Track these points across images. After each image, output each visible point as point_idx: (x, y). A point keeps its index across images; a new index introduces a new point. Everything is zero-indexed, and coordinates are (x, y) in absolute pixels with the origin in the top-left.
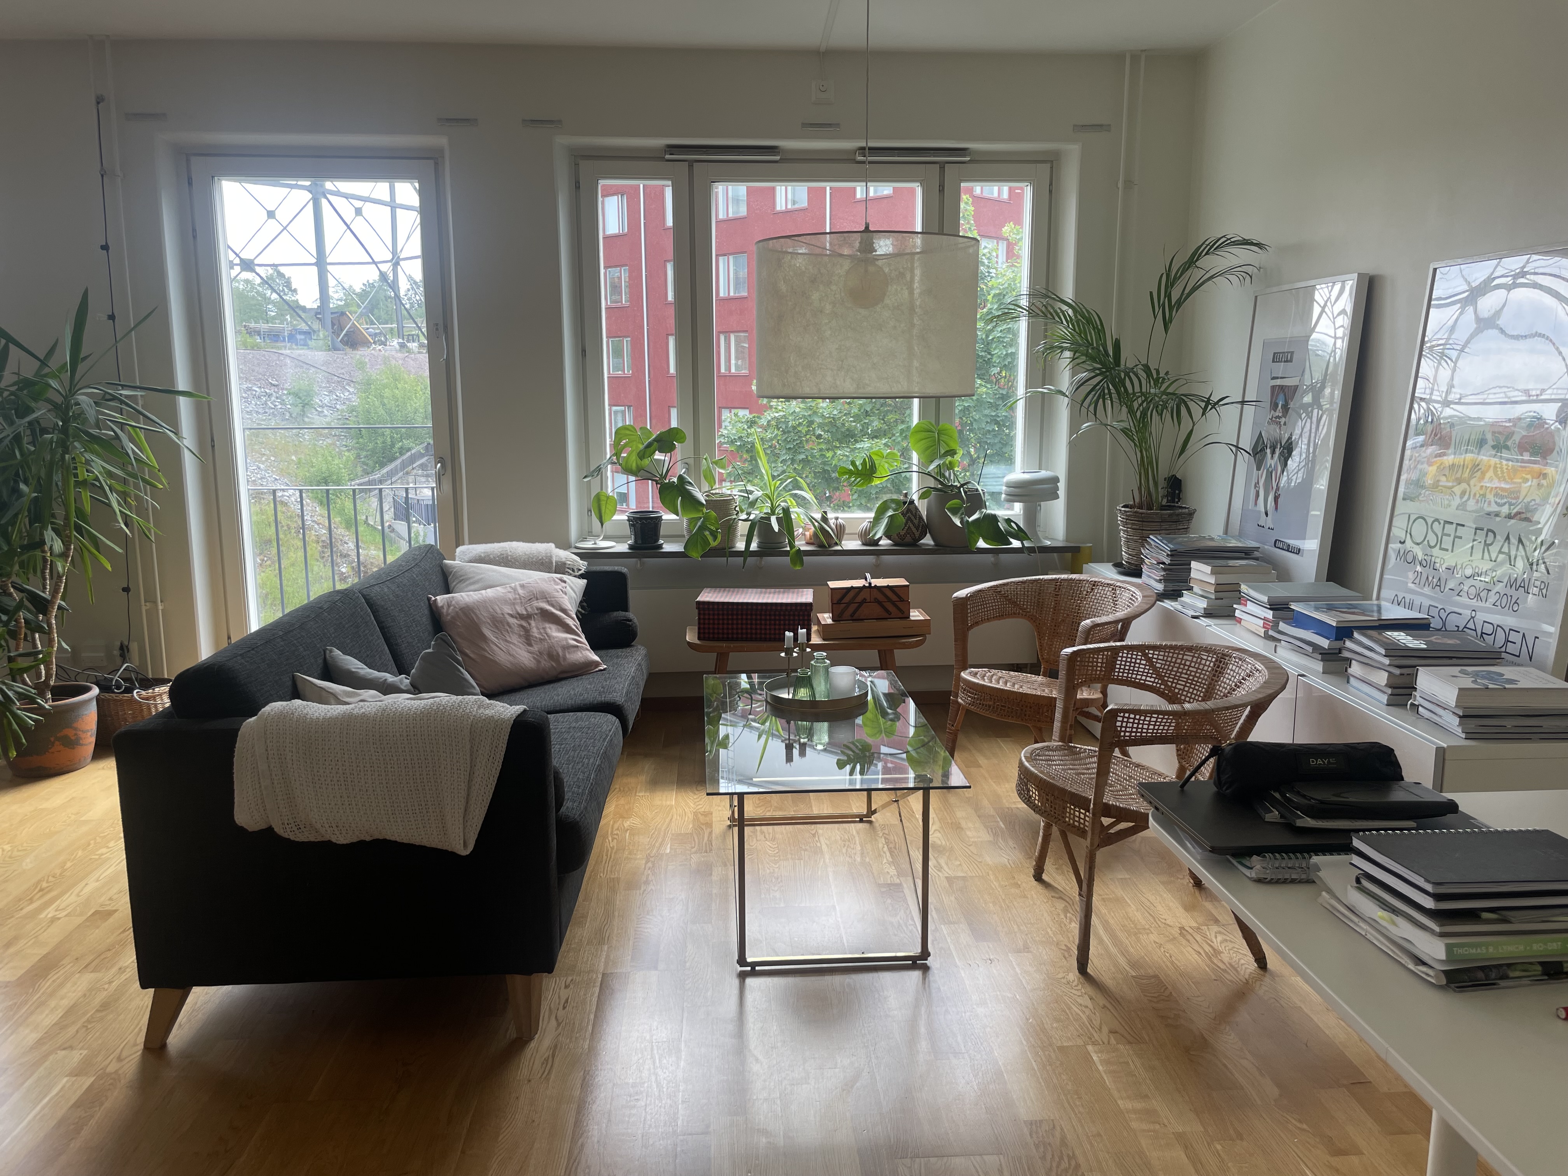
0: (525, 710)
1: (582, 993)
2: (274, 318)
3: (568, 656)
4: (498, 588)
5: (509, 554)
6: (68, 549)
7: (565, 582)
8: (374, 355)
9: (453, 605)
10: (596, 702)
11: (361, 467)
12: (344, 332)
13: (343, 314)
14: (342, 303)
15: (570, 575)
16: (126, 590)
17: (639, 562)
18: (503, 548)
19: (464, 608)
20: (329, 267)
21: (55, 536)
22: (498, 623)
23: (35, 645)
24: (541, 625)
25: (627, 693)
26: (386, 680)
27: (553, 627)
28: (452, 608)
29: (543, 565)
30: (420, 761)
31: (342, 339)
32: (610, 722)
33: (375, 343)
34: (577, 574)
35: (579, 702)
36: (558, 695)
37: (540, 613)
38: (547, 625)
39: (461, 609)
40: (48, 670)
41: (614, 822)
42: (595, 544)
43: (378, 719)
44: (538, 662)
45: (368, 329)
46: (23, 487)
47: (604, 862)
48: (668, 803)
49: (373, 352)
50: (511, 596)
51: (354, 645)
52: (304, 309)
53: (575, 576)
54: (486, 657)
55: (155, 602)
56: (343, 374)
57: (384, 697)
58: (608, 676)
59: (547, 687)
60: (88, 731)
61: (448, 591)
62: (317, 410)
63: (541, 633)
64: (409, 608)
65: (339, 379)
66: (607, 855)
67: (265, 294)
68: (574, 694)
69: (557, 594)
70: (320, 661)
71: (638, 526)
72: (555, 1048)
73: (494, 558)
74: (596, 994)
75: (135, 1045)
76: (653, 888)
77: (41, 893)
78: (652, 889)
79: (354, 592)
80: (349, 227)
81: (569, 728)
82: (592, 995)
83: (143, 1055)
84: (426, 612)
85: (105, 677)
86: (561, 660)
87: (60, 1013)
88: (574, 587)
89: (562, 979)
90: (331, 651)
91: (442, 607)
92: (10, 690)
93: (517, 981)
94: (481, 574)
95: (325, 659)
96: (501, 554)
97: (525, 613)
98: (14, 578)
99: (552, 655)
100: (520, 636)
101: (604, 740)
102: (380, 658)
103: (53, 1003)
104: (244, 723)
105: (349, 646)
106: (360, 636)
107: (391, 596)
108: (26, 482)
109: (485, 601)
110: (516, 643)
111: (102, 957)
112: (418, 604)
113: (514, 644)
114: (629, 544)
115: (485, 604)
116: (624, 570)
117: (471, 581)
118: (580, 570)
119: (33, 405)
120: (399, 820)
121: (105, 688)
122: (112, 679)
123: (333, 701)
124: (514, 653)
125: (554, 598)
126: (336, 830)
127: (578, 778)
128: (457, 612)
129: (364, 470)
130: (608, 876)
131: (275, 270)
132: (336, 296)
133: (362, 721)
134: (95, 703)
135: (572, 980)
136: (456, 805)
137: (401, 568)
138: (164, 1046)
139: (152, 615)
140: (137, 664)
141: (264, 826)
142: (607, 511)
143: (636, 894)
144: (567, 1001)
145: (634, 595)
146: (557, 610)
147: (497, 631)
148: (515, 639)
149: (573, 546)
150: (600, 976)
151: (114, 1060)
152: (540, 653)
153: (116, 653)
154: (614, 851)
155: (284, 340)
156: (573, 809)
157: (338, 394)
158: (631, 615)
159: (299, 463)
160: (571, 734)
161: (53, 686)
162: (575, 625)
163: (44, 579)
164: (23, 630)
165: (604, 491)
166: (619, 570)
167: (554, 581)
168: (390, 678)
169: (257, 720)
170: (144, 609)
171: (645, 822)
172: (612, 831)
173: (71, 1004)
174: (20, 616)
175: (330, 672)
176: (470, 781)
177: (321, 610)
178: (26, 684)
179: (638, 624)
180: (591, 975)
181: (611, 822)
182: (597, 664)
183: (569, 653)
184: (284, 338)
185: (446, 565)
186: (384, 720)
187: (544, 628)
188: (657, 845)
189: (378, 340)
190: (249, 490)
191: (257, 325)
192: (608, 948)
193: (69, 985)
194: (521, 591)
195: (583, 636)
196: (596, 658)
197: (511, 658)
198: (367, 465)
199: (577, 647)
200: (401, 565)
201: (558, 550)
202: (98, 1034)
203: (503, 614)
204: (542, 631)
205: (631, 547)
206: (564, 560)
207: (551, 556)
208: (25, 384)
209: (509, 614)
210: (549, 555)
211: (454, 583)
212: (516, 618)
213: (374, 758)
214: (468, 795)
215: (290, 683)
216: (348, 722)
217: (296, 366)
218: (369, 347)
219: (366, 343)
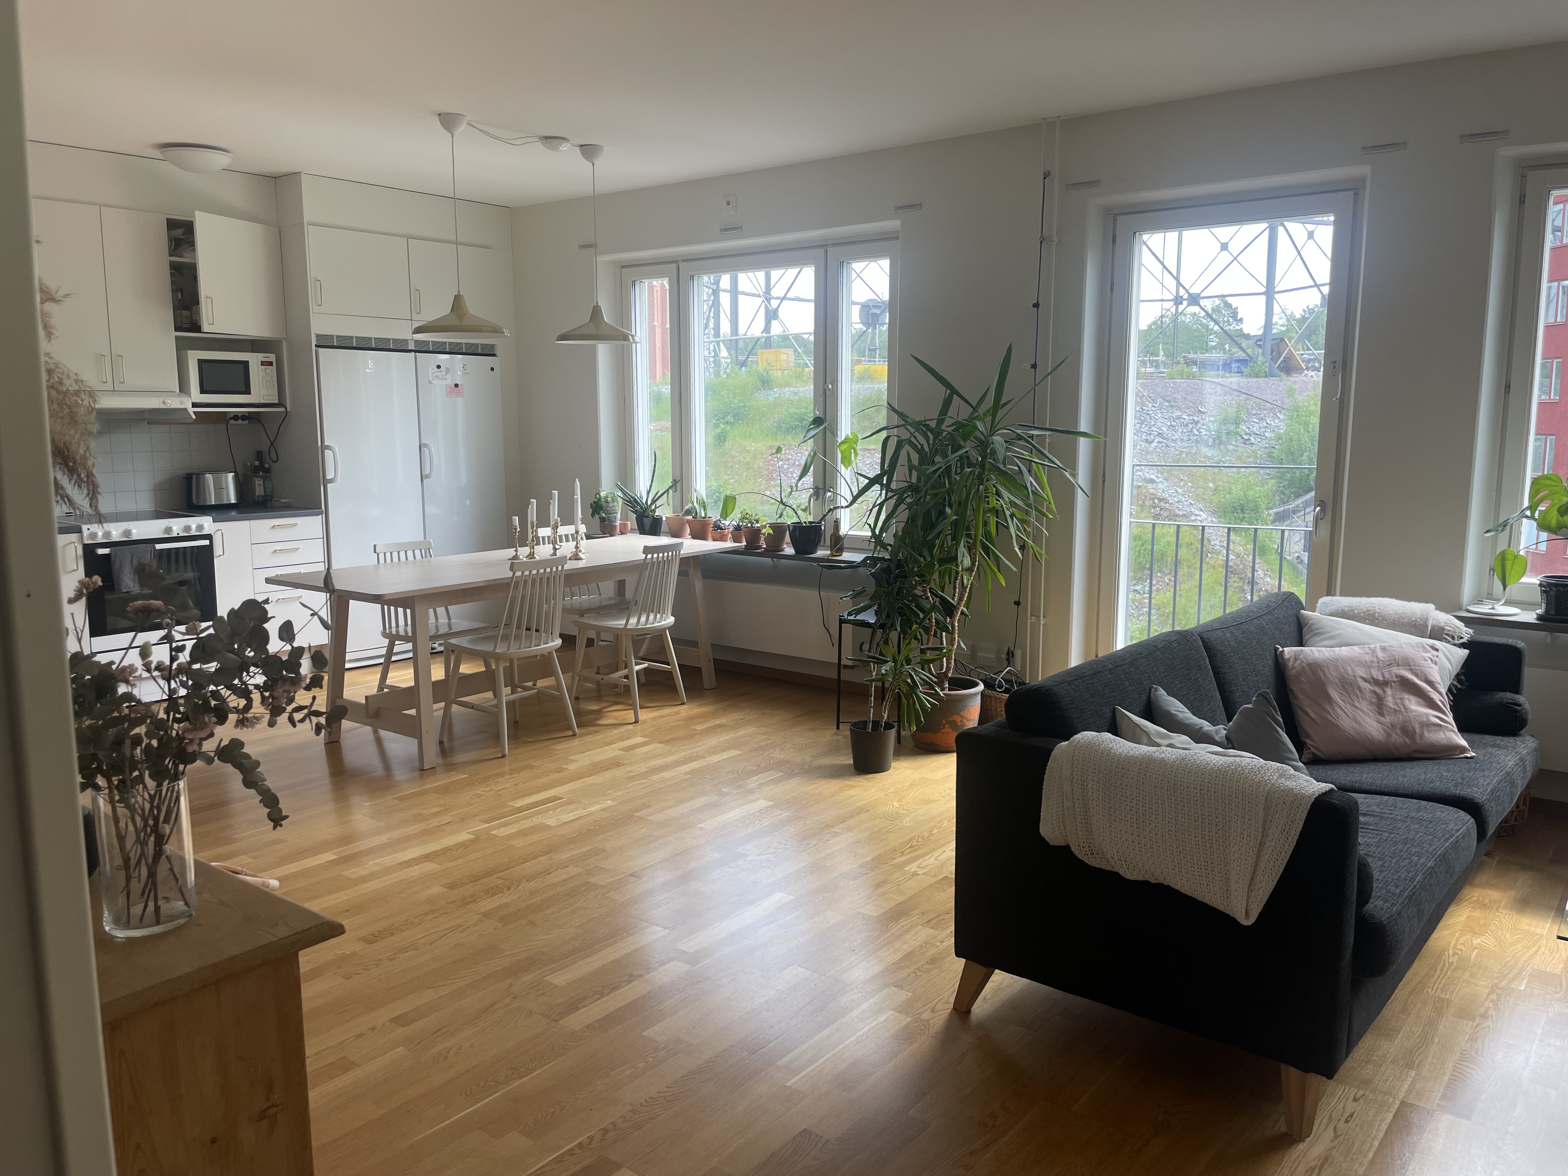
0: (1332, 790)
1: (1371, 1113)
2: (1214, 348)
3: (1426, 734)
4: (1355, 648)
5: (1378, 610)
6: (973, 565)
7: (1437, 650)
8: (1305, 382)
9: (1301, 659)
10: (1448, 793)
11: (1279, 496)
12: (1281, 359)
13: (1282, 340)
14: (1284, 329)
15: (1449, 642)
16: (1017, 603)
17: (1549, 636)
18: (1371, 604)
19: (1312, 663)
20: (1276, 296)
21: (966, 554)
22: (1348, 685)
23: (942, 643)
24: (1399, 695)
25: (1493, 791)
26: (1202, 727)
27: (1413, 699)
28: (1299, 662)
29: (1417, 627)
30: (1210, 818)
31: (1279, 365)
32: (1462, 821)
33: (1308, 369)
34: (1456, 642)
35: (1428, 789)
36: (1404, 776)
37: (1400, 681)
38: (1406, 696)
39: (1309, 665)
40: (948, 663)
41: (1461, 935)
42: (1493, 608)
43: (1175, 767)
44: (1389, 735)
45: (1302, 355)
46: (948, 510)
47: (1436, 977)
48: (1538, 931)
49: (1304, 378)
50: (1368, 658)
51: (1182, 687)
52: (1247, 337)
53: (1455, 645)
54: (1329, 720)
55: (1039, 617)
56: (1277, 401)
57: (1194, 745)
58: (1474, 765)
59: (1394, 764)
60: (971, 720)
61: (1301, 644)
62: (1242, 438)
63: (1397, 704)
64: (1251, 656)
65: (1271, 406)
66: (1442, 970)
67: (1208, 326)
68: (1425, 779)
69: (1423, 662)
70: (1144, 698)
71: (1552, 593)
72: (1325, 1161)
73: (1359, 613)
74: (1388, 1121)
75: (948, 1003)
76: (1491, 1024)
77: (910, 849)
78: (1489, 1026)
79: (1193, 635)
80: (1299, 254)
81: (1407, 817)
82: (1383, 1120)
83: (951, 1014)
84: (1271, 662)
85: (992, 677)
86: (1417, 737)
87: (900, 955)
88: (1450, 657)
89: (1352, 1089)
90: (1156, 690)
91: (1289, 659)
92: (917, 676)
93: (1291, 1074)
94: (1340, 629)
95: (1149, 697)
96: (1368, 611)
97: (1381, 678)
98: (932, 585)
99: (1406, 730)
100: (1371, 703)
101: (1447, 840)
102: (1209, 703)
103: (897, 945)
104: (1058, 746)
105: (1178, 687)
106: (1190, 679)
107: (1233, 643)
108: (951, 507)
109: (1337, 660)
110: (1365, 709)
111: (942, 917)
112: (1262, 653)
113: (1362, 711)
114: (1538, 614)
115: (1335, 662)
116: (1521, 644)
117: (1327, 635)
118: (1462, 638)
119: (962, 443)
120: (1184, 871)
121: (989, 685)
122: (997, 679)
123: (1145, 740)
124: (1361, 721)
125: (1419, 666)
126: (1124, 864)
127: (1400, 877)
128: (1303, 667)
129: (1281, 499)
130: (1437, 994)
131: (1223, 300)
132: (1281, 322)
133: (1160, 765)
134: (979, 697)
135: (1363, 1095)
136: (1242, 871)
137: (1251, 614)
138: (968, 1012)
139: (1035, 627)
140: (1019, 669)
141: (1062, 843)
142: (1513, 572)
143: (1467, 1025)
144: (1351, 1115)
145: (1530, 674)
146: (1421, 680)
147: (1345, 694)
148: (1364, 706)
149: (1464, 608)
150: (1398, 1103)
151: (929, 1010)
152: (1392, 725)
153: (1004, 656)
154: (1452, 968)
155: (1218, 369)
156: (1382, 909)
157: (1269, 422)
158: (1521, 699)
159: (1216, 490)
160: (1407, 824)
161: (951, 678)
162: (1441, 701)
163: (955, 588)
164: (934, 628)
165: (1513, 549)
166: (1514, 644)
167: (1424, 647)
168: (1206, 726)
169: (1068, 745)
170: (1029, 621)
171: (1501, 946)
172: (1456, 944)
173: (910, 950)
174: (932, 616)
175: (1151, 712)
176: (1259, 851)
177: (1155, 649)
178: (931, 673)
179: (1529, 710)
180: (1387, 1097)
181: (1457, 935)
182: (1463, 750)
183: (1428, 731)
184: (1218, 367)
185: (1302, 615)
186: (1181, 769)
187: (1402, 699)
188: (1510, 976)
189: (1312, 366)
190: (1131, 522)
191: (1195, 356)
192: (1416, 1075)
193: (912, 933)
194: (1380, 654)
195: (1451, 715)
196: (1463, 742)
197: (1356, 726)
198: (1284, 494)
199: (1440, 725)
200: (1251, 611)
201: (1438, 612)
202: (923, 982)
203: (1354, 676)
204: (1398, 701)
205: (1540, 618)
206: (1443, 624)
207: (1427, 619)
208: (959, 426)
209: (1362, 677)
210: (1425, 617)
211: (1309, 636)
212: (1370, 682)
213: (1166, 804)
214: (1257, 865)
215: (1109, 715)
216: (1147, 763)
217: (1226, 393)
218: (1301, 374)
219: (1299, 370)
